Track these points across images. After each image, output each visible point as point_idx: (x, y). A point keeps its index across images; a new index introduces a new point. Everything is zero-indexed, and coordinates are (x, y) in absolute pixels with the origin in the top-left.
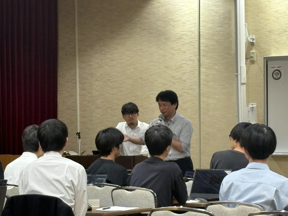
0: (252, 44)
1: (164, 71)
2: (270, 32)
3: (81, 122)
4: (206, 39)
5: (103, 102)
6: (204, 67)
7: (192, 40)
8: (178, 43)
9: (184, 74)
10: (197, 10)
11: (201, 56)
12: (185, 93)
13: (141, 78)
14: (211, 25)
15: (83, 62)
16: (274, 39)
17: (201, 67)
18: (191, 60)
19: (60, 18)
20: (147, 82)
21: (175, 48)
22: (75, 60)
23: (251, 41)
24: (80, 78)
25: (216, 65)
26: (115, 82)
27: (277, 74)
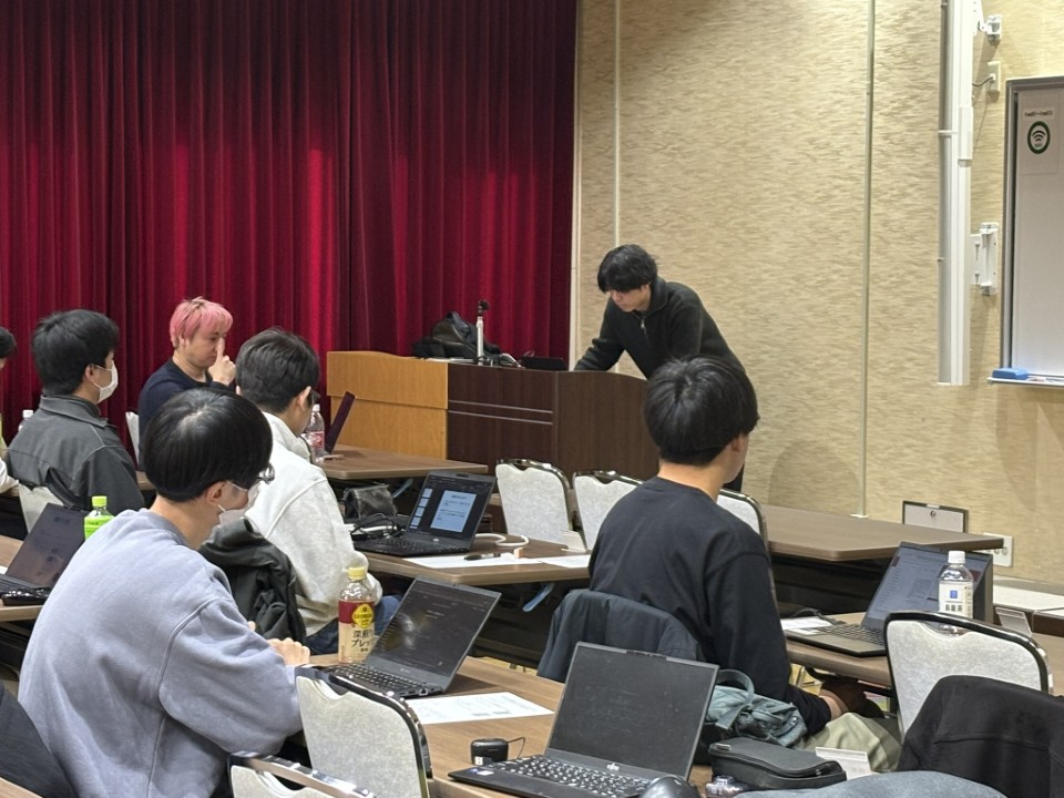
0: (993, 40)
1: (793, 125)
4: (892, 26)
5: (667, 210)
6: (882, 111)
8: (825, 41)
9: (835, 132)
11: (875, 81)
12: (836, 187)
13: (744, 144)
15: (631, 99)
16: (1047, 23)
17: (875, 113)
18: (853, 93)
20: (757, 155)
21: (820, 57)
22: (612, 91)
23: (990, 32)
24: (622, 143)
25: (906, 107)
26: (691, 154)
27: (1039, 136)
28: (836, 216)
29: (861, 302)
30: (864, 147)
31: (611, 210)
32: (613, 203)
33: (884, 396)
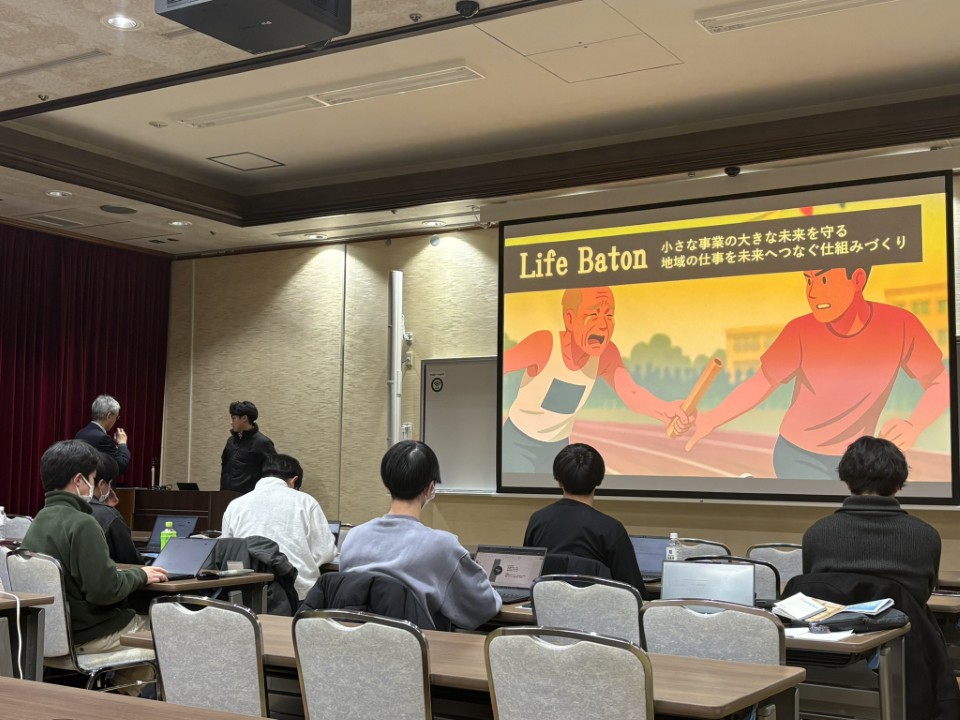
0: (409, 343)
1: (298, 379)
2: (432, 327)
3: (192, 445)
4: (354, 336)
6: (348, 373)
7: (334, 337)
8: (316, 341)
9: (322, 382)
10: (342, 297)
11: (344, 359)
12: (323, 407)
13: (269, 387)
14: (358, 318)
15: (199, 366)
16: (436, 336)
17: (345, 374)
18: (332, 364)
19: (174, 307)
21: (313, 348)
22: (189, 362)
23: (408, 339)
24: (194, 387)
25: (363, 371)
26: (236, 392)
27: (437, 384)
28: (321, 421)
29: (337, 460)
30: (338, 389)
31: (187, 419)
32: (188, 415)
33: (349, 503)
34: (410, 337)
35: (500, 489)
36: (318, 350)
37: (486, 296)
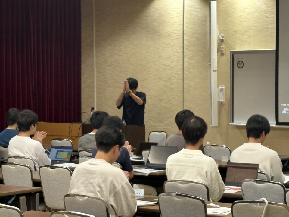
0: (222, 41)
5: (113, 82)
6: (187, 57)
8: (168, 39)
10: (182, 14)
11: (184, 49)
12: (172, 76)
13: (141, 65)
16: (238, 37)
18: (177, 52)
19: (83, 18)
20: (145, 68)
21: (166, 43)
23: (222, 39)
25: (195, 57)
27: (240, 64)
28: (172, 84)
31: (93, 82)
34: (223, 37)
35: (278, 123)
36: (169, 44)
37: (267, 15)
